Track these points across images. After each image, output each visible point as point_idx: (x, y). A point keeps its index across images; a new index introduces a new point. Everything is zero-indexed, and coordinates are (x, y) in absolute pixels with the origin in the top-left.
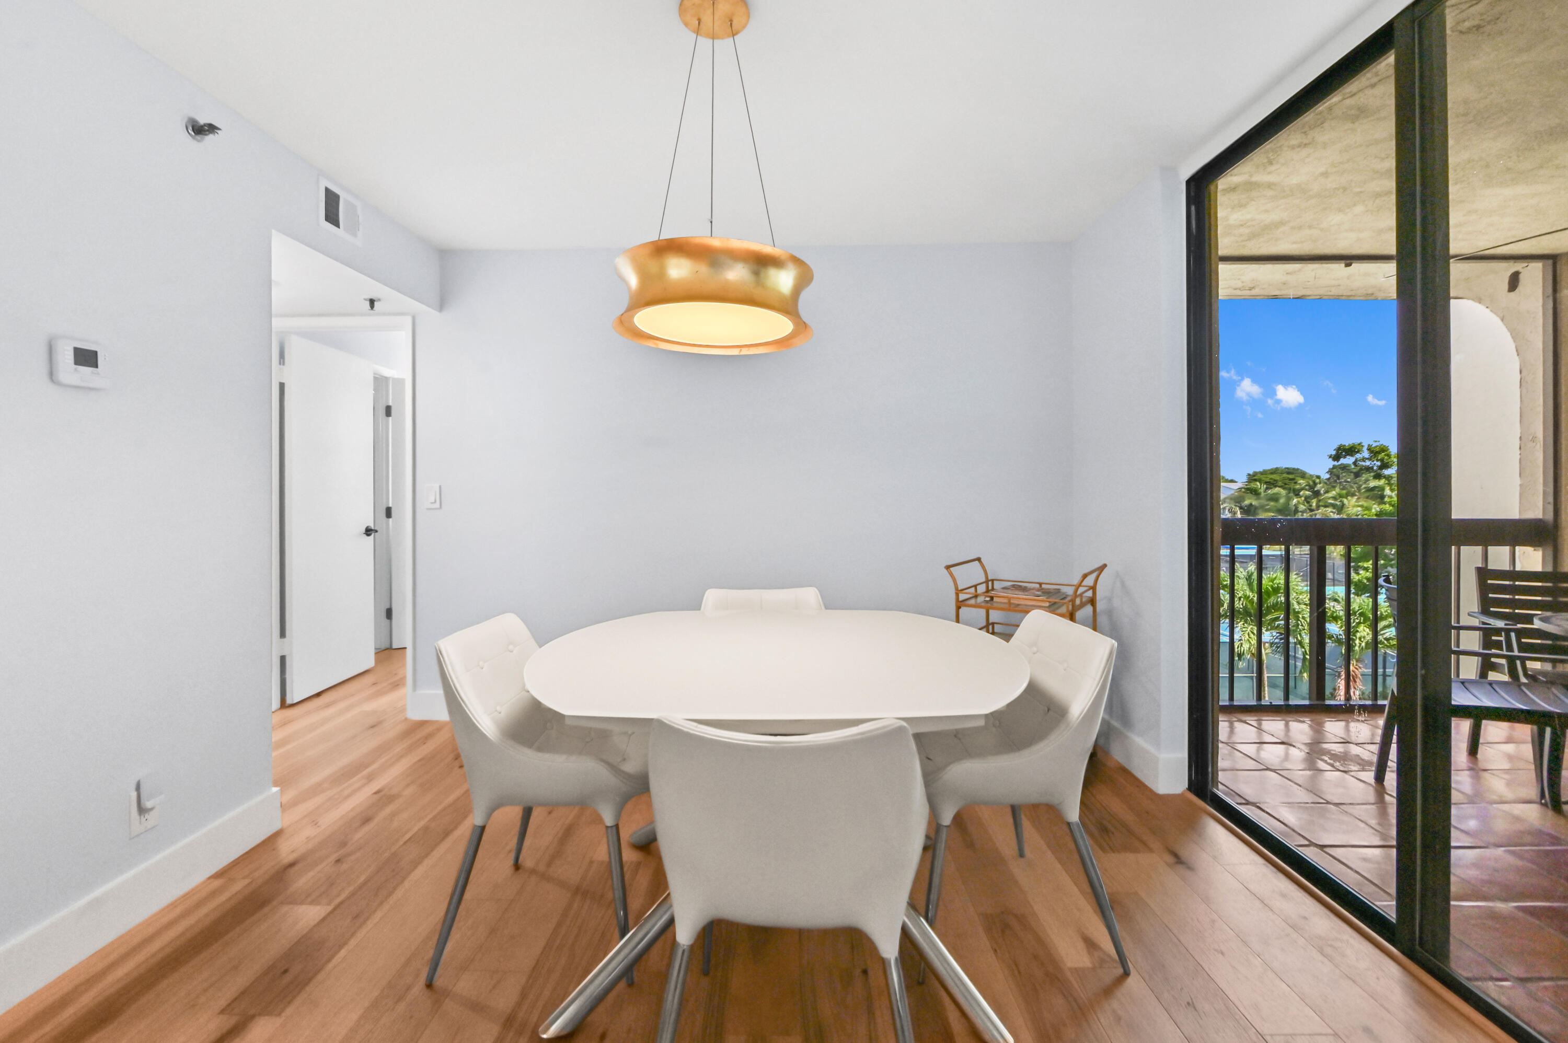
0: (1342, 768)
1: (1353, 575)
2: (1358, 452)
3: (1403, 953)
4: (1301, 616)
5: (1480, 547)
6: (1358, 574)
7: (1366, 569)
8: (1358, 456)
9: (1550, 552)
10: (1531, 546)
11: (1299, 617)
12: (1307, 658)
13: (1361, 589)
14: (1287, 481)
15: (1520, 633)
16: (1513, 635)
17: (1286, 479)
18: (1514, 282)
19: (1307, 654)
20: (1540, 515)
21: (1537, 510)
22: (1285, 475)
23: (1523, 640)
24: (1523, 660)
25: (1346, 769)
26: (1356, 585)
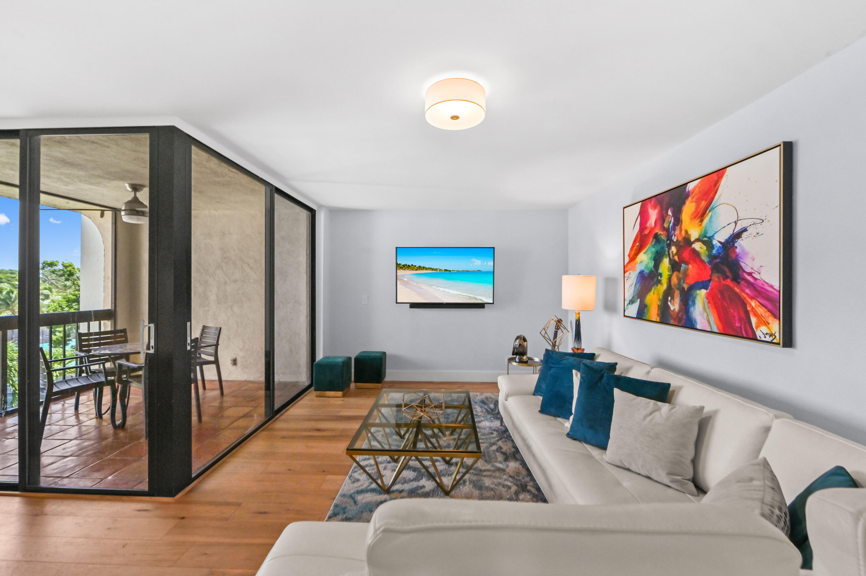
0: (11, 437)
1: (53, 336)
2: (56, 265)
3: (21, 491)
4: (13, 369)
5: (87, 323)
6: (55, 335)
7: (60, 332)
8: (55, 268)
9: (113, 321)
10: (107, 320)
11: (12, 370)
12: (17, 393)
13: (58, 343)
14: (10, 279)
15: (89, 357)
16: (86, 358)
17: (8, 277)
18: (102, 215)
19: (16, 390)
20: (110, 308)
21: (108, 306)
22: (9, 275)
23: (90, 359)
24: (89, 366)
25: (13, 437)
26: (55, 341)
